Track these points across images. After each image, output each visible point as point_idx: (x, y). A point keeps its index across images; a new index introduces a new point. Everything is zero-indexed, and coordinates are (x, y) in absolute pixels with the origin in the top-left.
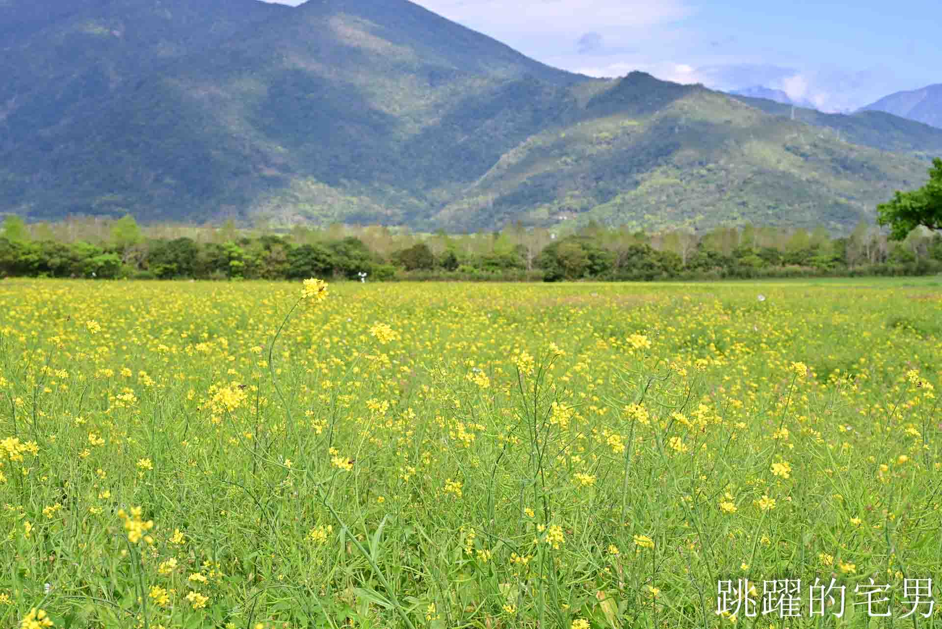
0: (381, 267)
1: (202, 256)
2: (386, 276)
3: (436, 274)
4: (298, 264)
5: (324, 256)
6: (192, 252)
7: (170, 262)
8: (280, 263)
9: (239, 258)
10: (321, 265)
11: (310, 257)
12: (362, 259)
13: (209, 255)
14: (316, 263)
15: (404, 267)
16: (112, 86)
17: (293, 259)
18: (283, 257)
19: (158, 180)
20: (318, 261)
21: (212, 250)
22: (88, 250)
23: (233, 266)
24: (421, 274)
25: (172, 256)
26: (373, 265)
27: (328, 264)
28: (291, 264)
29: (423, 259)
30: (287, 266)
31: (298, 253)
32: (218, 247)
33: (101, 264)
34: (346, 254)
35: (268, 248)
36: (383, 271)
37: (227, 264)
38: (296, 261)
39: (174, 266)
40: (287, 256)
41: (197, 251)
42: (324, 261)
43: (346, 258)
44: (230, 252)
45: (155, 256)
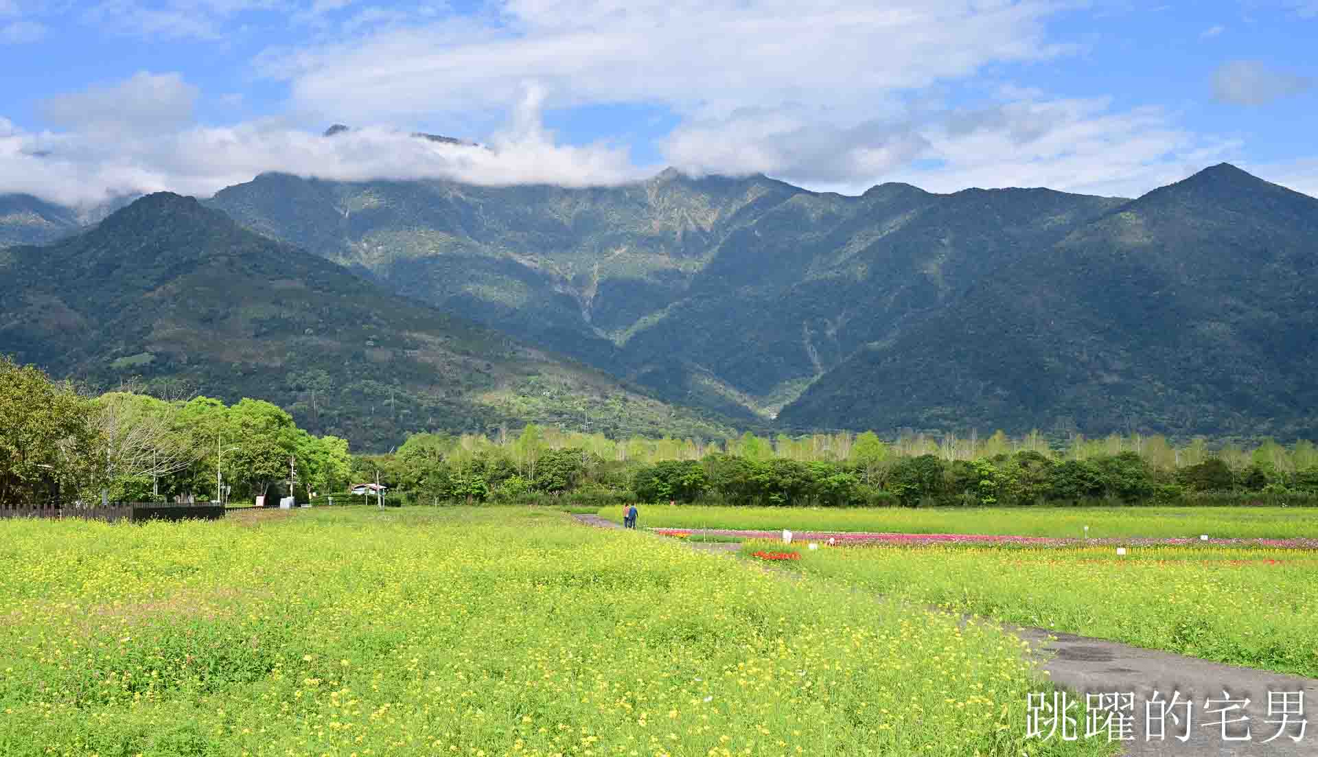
0: (1163, 487)
1: (947, 475)
2: (1171, 499)
3: (1235, 494)
4: (1059, 483)
5: (1091, 474)
6: (936, 470)
7: (910, 482)
8: (1039, 482)
9: (990, 477)
10: (1088, 484)
11: (1074, 475)
12: (1139, 478)
13: (955, 473)
14: (1082, 482)
15: (1193, 486)
16: (941, 296)
17: (1054, 478)
18: (1042, 476)
19: (986, 391)
20: (1085, 479)
21: (959, 467)
22: (823, 469)
23: (984, 486)
24: (1216, 495)
25: (912, 476)
26: (1154, 484)
27: (1097, 483)
28: (1053, 483)
29: (1219, 477)
30: (1048, 486)
31: (1060, 470)
32: (966, 464)
33: (835, 484)
34: (1119, 472)
35: (1024, 465)
36: (1166, 491)
37: (977, 483)
38: (1057, 480)
39: (916, 486)
40: (1048, 474)
41: (942, 469)
42: (1092, 480)
43: (1119, 477)
44: (980, 470)
45: (897, 474)
